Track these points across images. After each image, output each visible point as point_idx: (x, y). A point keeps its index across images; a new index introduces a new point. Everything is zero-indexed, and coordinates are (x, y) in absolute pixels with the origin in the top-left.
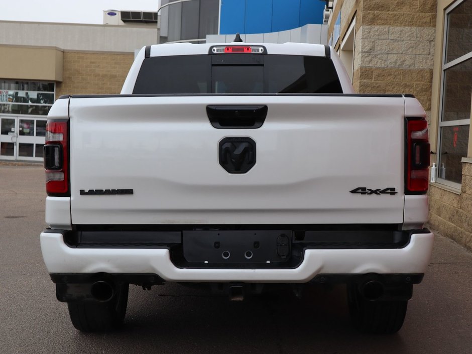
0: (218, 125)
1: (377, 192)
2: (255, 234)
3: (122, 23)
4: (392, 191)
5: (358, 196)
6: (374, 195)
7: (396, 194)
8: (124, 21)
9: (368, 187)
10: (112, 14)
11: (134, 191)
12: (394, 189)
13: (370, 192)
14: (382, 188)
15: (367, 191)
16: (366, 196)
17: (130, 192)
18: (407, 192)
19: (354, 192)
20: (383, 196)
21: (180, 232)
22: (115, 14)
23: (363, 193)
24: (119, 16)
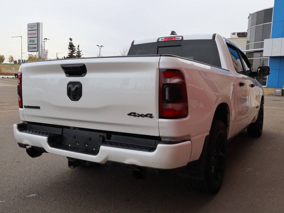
0: (68, 75)
1: (141, 116)
2: (90, 134)
3: (238, 37)
4: (151, 116)
5: (132, 117)
6: (140, 117)
7: (153, 118)
8: (238, 36)
9: (137, 113)
10: (234, 34)
11: (40, 107)
12: (151, 115)
13: (138, 115)
14: (145, 114)
15: (136, 115)
16: (136, 118)
17: (38, 108)
18: (160, 117)
19: (130, 114)
20: (145, 118)
21: (61, 129)
22: (235, 34)
23: (134, 116)
24: (236, 34)
